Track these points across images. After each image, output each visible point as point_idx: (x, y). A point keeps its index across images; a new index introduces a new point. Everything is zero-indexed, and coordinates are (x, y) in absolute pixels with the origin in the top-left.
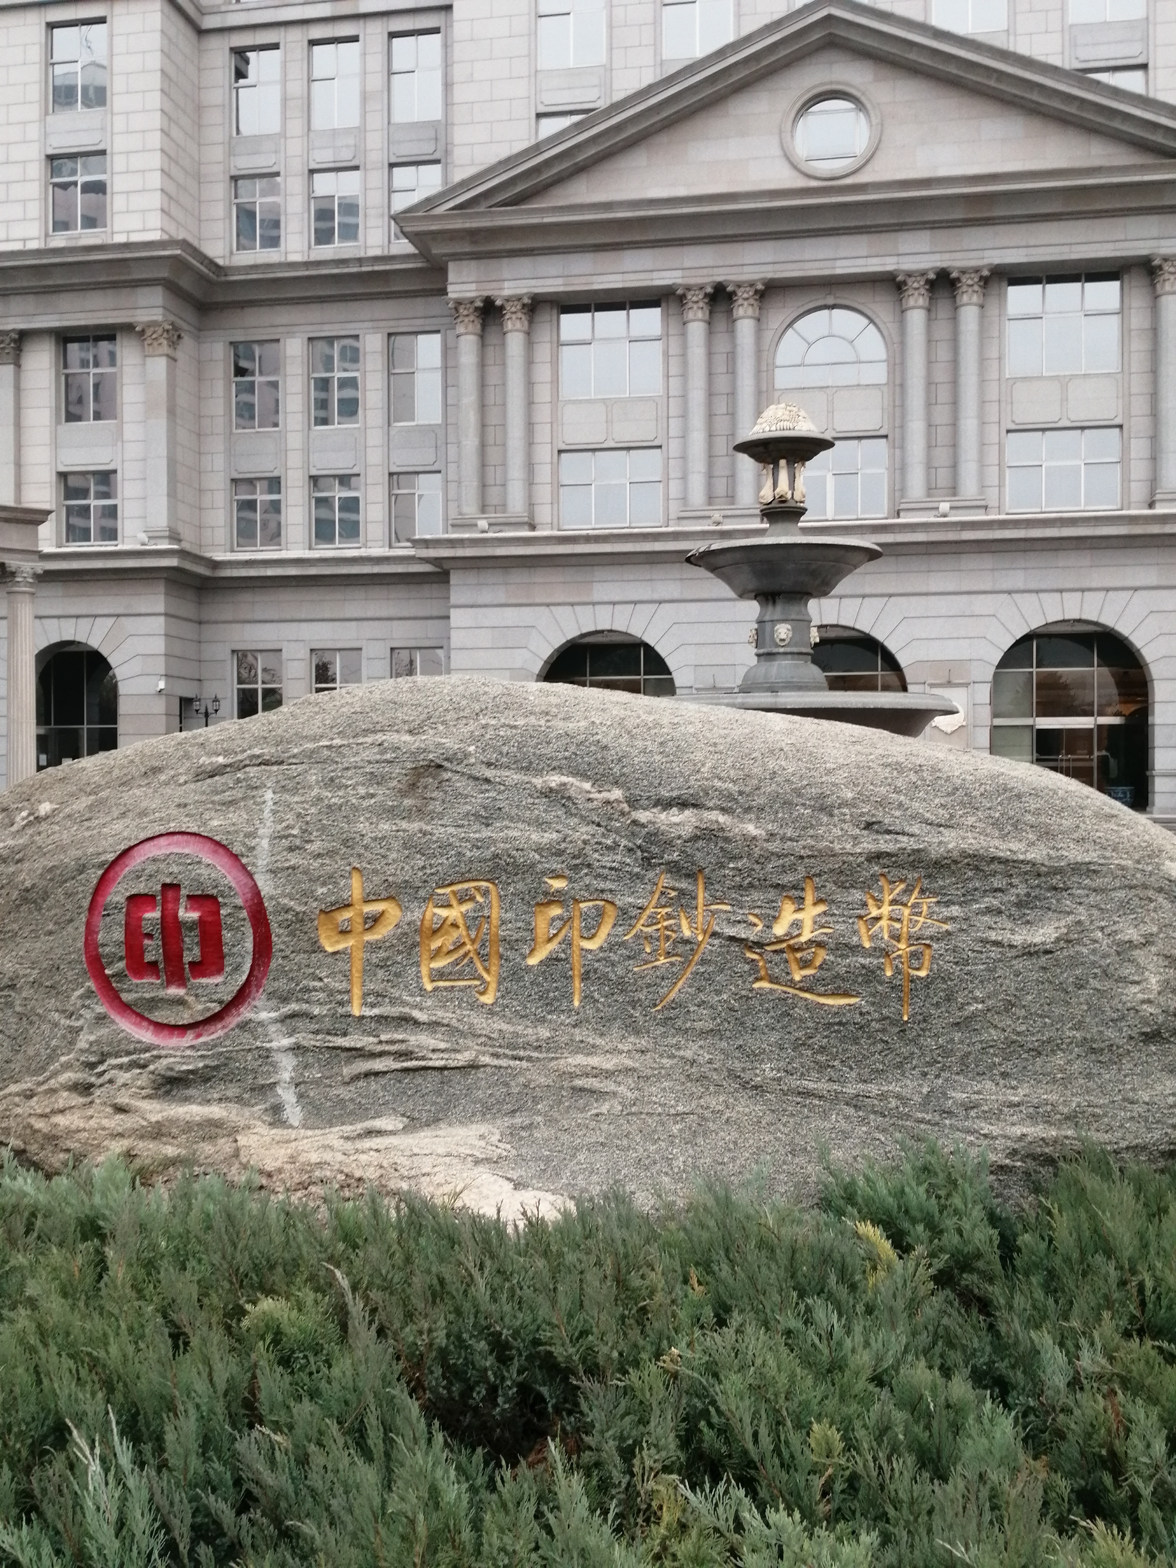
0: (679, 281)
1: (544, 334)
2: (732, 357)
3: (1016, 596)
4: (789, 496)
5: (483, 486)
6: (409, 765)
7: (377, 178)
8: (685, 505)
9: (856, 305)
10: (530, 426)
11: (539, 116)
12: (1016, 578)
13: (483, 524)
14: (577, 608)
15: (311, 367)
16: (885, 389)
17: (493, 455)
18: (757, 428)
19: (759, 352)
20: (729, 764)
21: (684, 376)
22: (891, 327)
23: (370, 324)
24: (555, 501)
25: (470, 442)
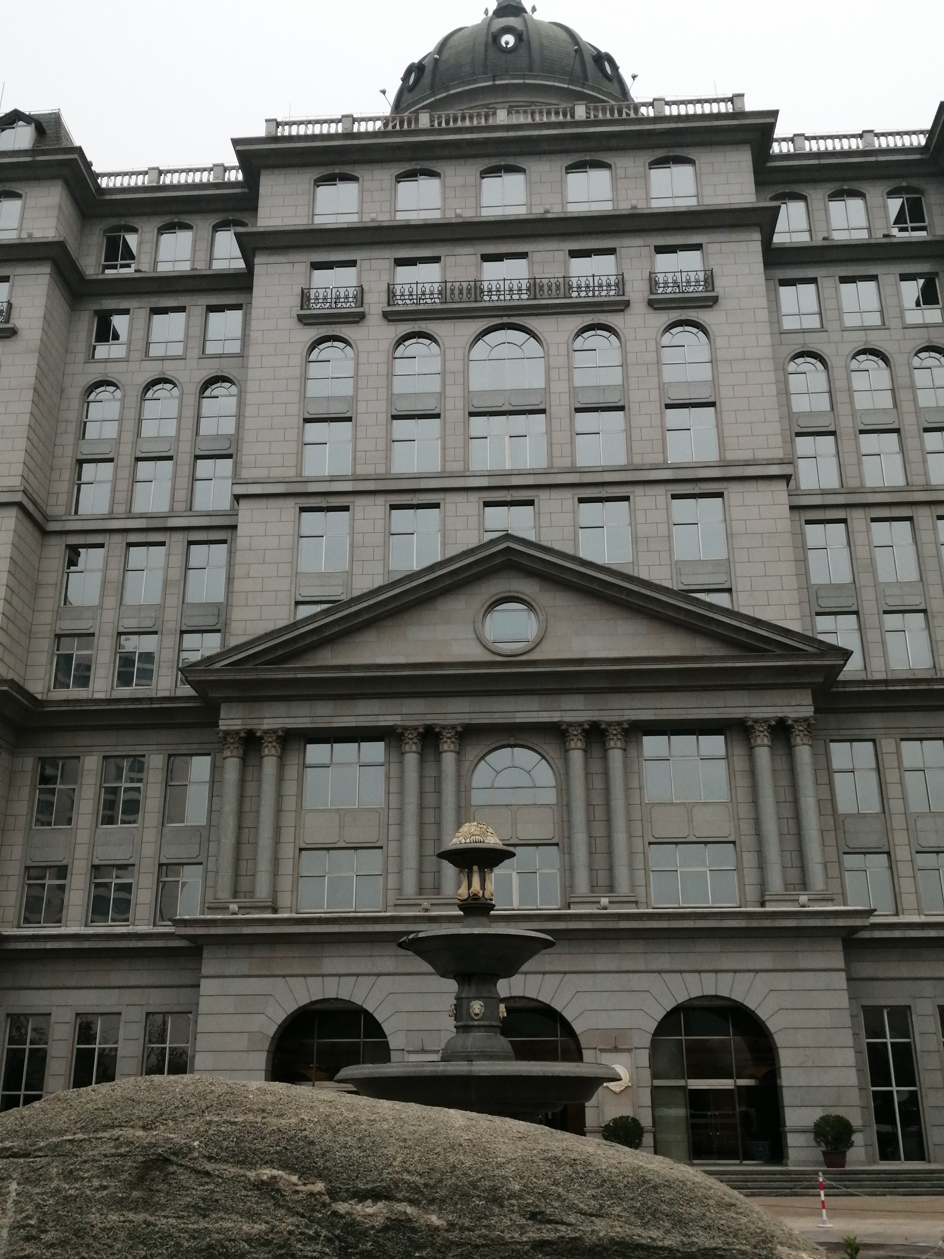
0: (399, 723)
1: (293, 760)
2: (438, 780)
3: (664, 975)
4: (481, 895)
5: (237, 875)
6: (140, 1159)
7: (170, 641)
8: (400, 894)
9: (531, 745)
10: (277, 830)
11: (297, 603)
12: (663, 961)
13: (234, 907)
14: (310, 979)
15: (104, 777)
16: (555, 808)
17: (246, 851)
18: (455, 840)
19: (459, 777)
20: (417, 1158)
21: (401, 793)
22: (559, 763)
23: (154, 747)
24: (295, 889)
25: (228, 841)
